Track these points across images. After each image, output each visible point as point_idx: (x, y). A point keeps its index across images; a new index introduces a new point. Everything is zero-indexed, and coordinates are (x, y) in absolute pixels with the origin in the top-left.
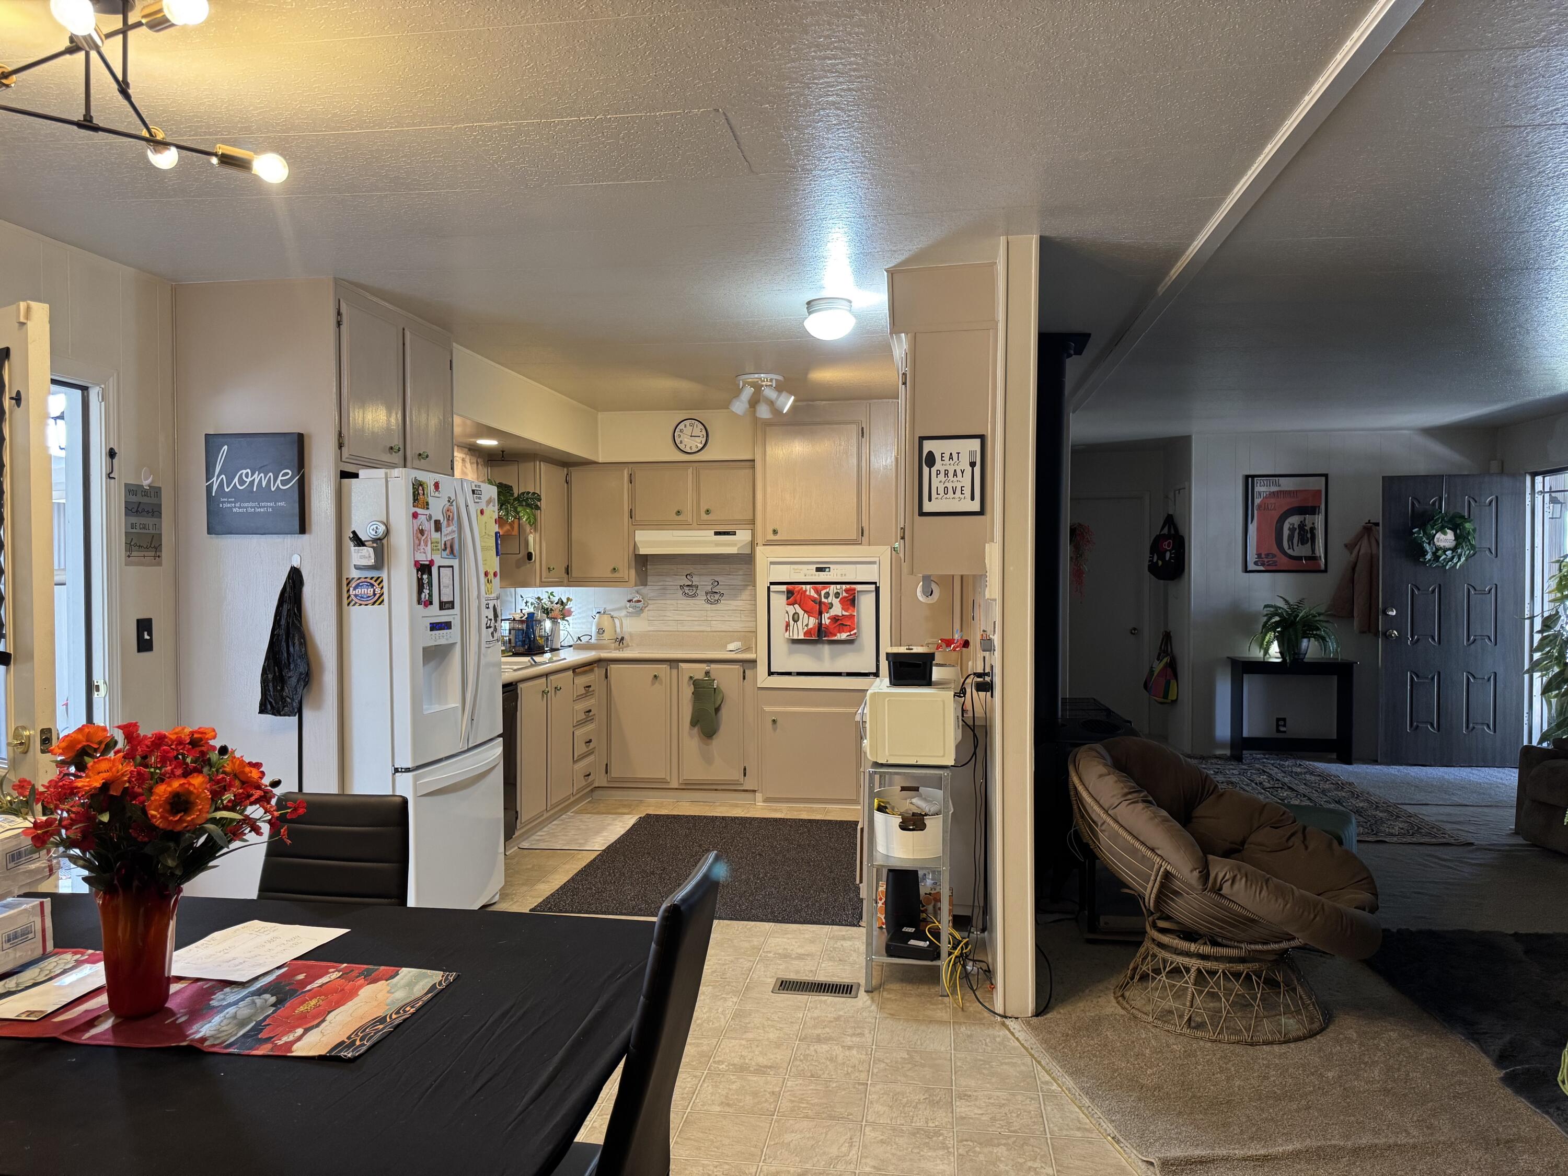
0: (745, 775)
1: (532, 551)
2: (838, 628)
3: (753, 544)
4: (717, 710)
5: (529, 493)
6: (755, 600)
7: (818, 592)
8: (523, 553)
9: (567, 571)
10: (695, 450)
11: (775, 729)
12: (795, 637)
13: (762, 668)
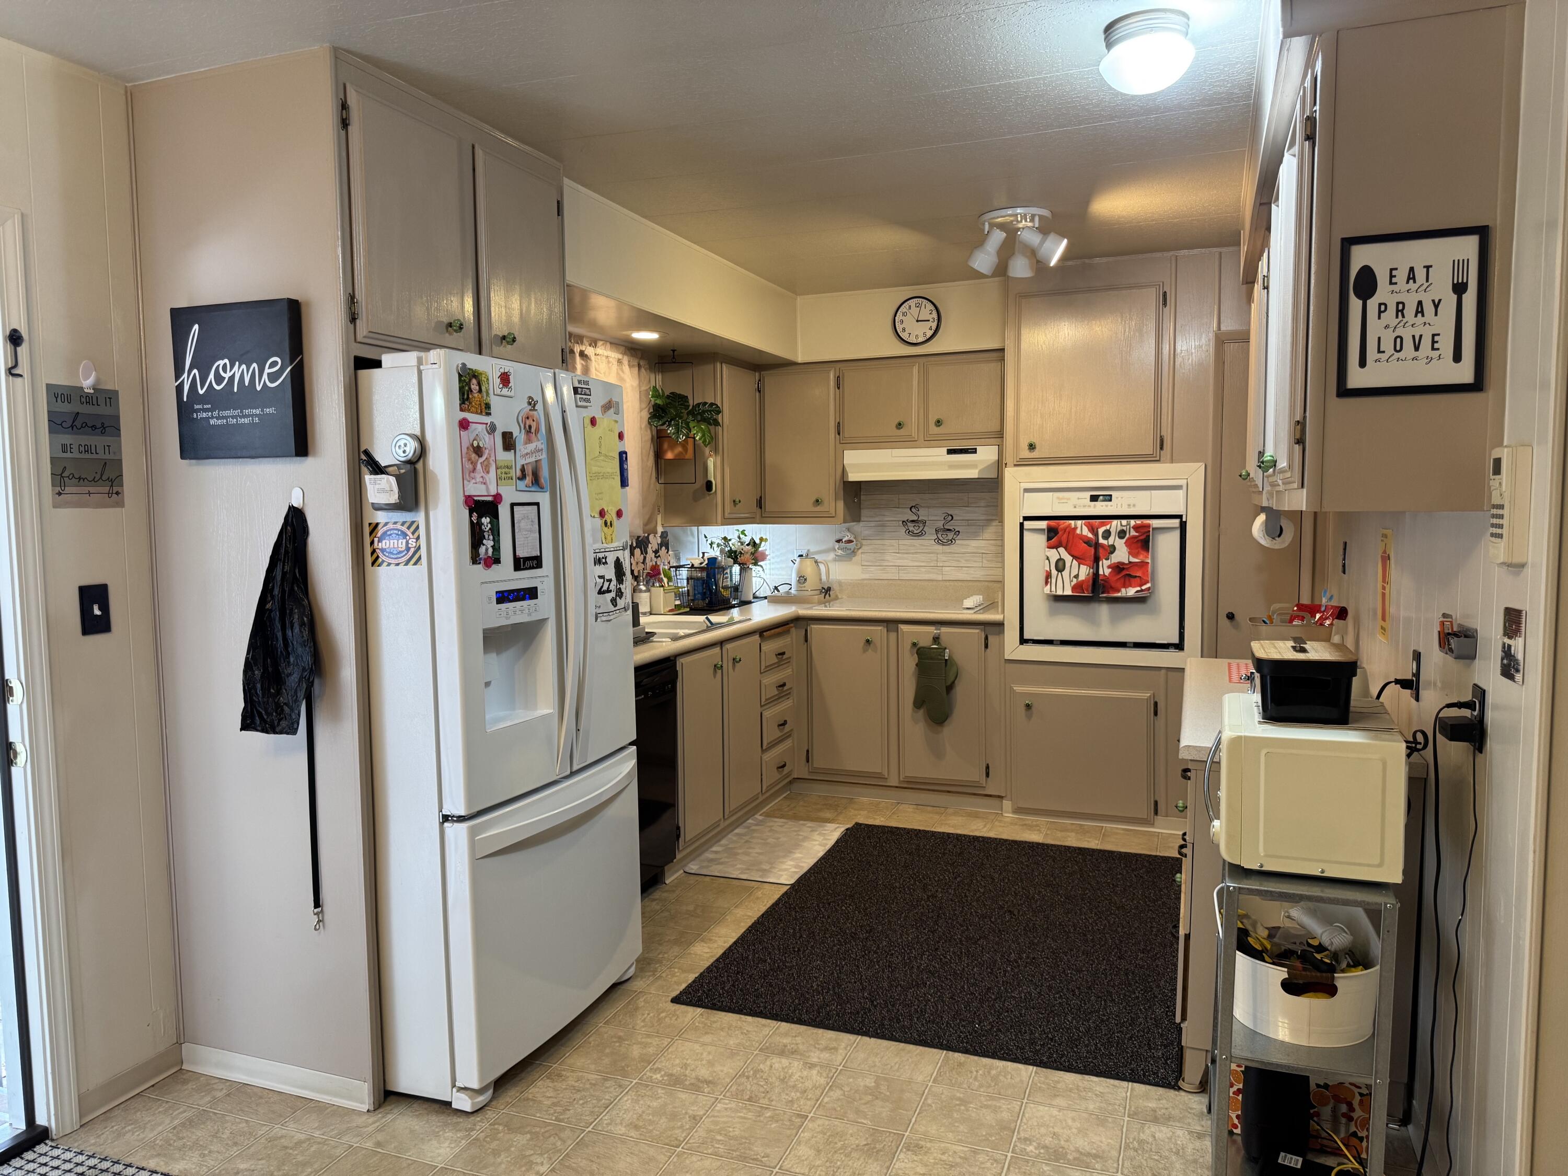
0: (987, 775)
1: (712, 480)
2: (1122, 580)
3: (1000, 465)
4: (950, 688)
5: (707, 403)
6: (1003, 540)
7: (1094, 530)
8: (700, 483)
9: (760, 503)
10: (921, 339)
11: (1029, 717)
12: (1060, 592)
13: (1011, 634)
